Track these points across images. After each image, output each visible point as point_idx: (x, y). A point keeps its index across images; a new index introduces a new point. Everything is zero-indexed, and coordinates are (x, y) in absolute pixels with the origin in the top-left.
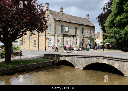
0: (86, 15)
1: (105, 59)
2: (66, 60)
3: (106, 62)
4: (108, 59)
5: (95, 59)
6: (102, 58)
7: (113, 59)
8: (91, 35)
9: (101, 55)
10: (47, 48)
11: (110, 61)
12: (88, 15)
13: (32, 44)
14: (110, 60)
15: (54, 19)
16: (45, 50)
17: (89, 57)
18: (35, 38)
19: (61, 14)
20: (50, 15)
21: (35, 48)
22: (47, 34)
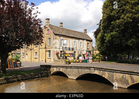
0: (84, 30)
1: (96, 70)
2: (61, 71)
3: (97, 72)
4: (98, 70)
5: (87, 70)
6: (93, 69)
7: (103, 70)
8: (88, 48)
9: (92, 67)
10: (47, 60)
11: (100, 72)
12: (86, 30)
13: (33, 56)
14: (101, 70)
15: (54, 33)
16: (45, 62)
17: (82, 68)
18: (36, 50)
19: (61, 28)
20: (50, 29)
21: (35, 59)
22: (47, 47)
